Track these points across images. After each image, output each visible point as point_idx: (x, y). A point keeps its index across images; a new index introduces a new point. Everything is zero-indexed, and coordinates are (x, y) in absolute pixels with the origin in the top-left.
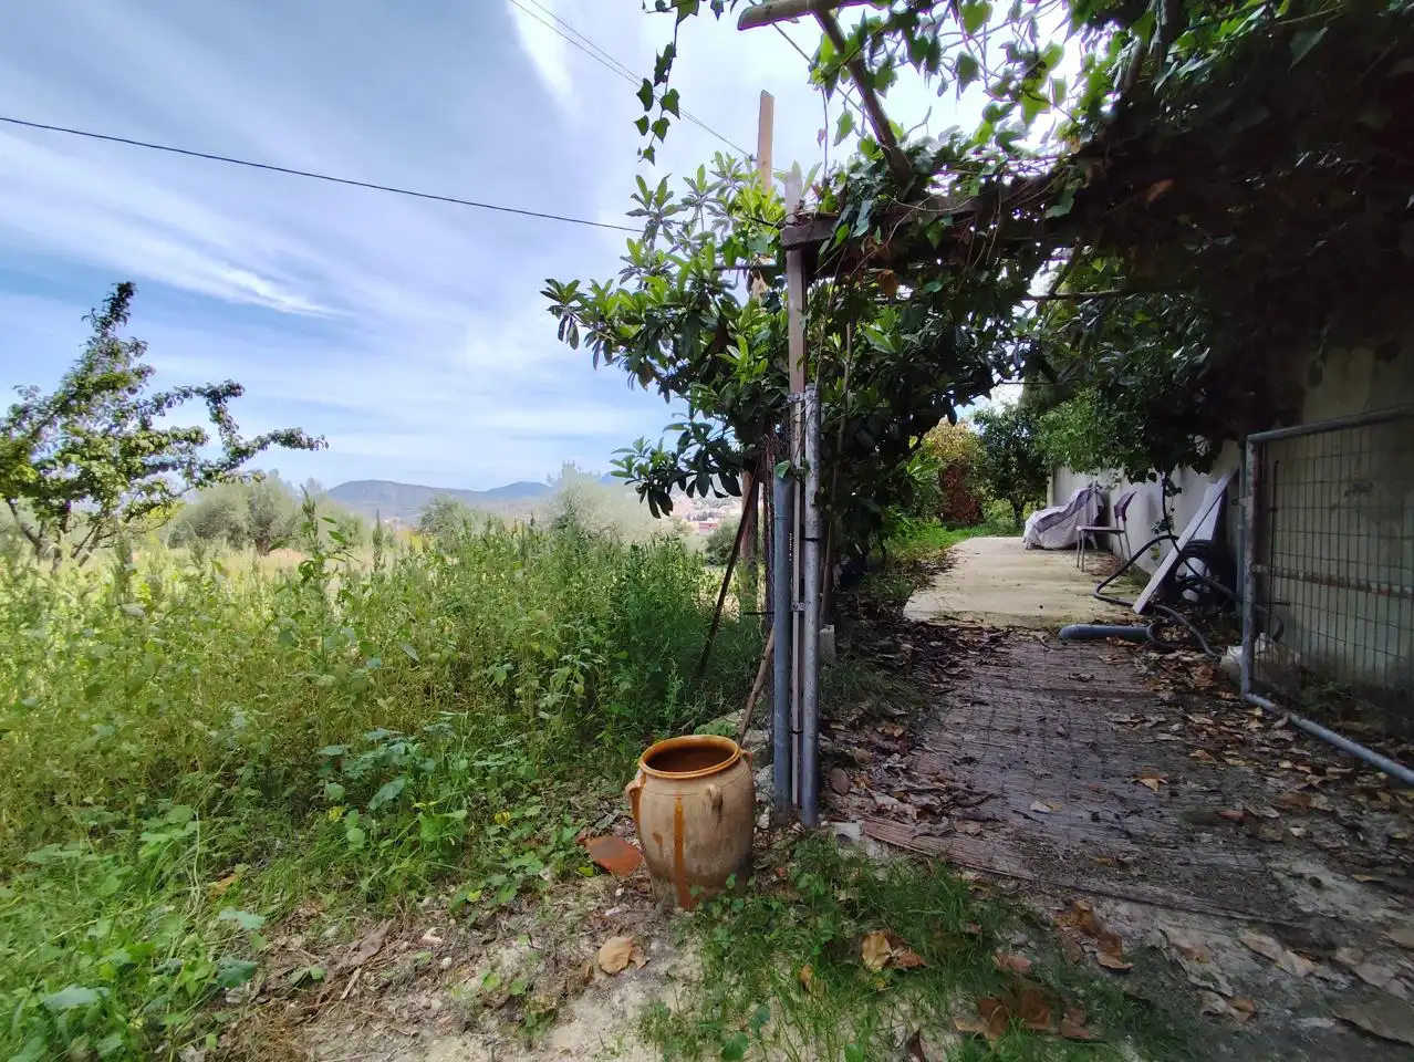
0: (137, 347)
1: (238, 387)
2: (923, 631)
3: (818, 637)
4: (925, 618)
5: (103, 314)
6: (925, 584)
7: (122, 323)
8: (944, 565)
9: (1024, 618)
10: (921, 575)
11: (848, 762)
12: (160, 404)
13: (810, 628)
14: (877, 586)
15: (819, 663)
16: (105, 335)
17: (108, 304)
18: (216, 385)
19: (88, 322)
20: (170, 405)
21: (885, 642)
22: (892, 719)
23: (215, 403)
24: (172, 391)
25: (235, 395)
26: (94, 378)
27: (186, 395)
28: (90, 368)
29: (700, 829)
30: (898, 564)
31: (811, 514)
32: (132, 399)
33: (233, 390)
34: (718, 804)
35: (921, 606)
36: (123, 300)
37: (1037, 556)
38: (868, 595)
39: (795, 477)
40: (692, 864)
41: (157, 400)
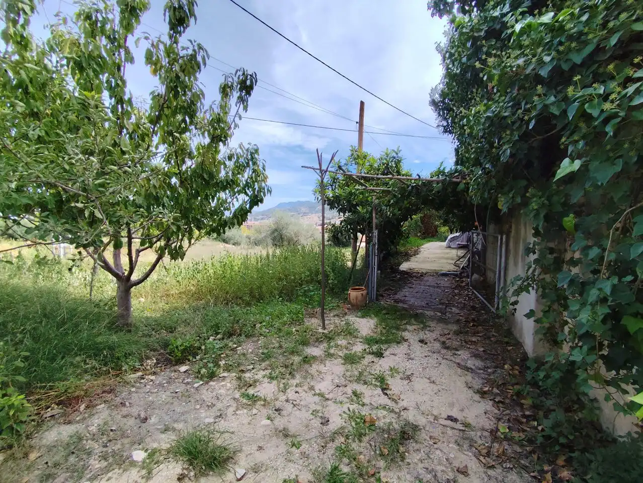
2: (404, 273)
3: (377, 273)
4: (404, 270)
6: (408, 260)
8: (416, 253)
9: (431, 270)
10: (407, 256)
11: (382, 296)
13: (376, 270)
14: (393, 261)
15: (377, 279)
21: (394, 275)
22: (392, 290)
29: (360, 297)
30: (401, 253)
31: (376, 251)
34: (362, 294)
35: (404, 266)
37: (448, 250)
38: (390, 263)
39: (374, 245)
40: (359, 303)
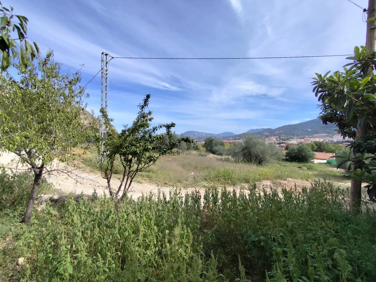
0: (150, 113)
1: (175, 124)
5: (142, 104)
7: (147, 107)
12: (155, 129)
16: (142, 111)
17: (144, 101)
18: (168, 124)
19: (139, 107)
20: (157, 130)
23: (168, 129)
24: (157, 126)
25: (174, 127)
26: (139, 123)
27: (161, 127)
28: (138, 121)
32: (147, 129)
33: (173, 125)
36: (147, 100)
41: (154, 129)
